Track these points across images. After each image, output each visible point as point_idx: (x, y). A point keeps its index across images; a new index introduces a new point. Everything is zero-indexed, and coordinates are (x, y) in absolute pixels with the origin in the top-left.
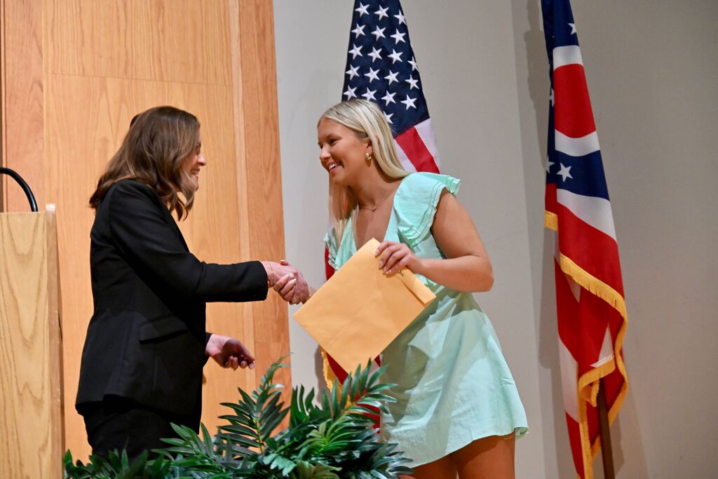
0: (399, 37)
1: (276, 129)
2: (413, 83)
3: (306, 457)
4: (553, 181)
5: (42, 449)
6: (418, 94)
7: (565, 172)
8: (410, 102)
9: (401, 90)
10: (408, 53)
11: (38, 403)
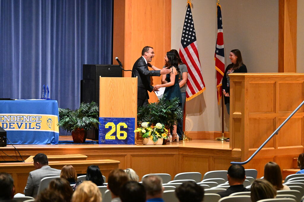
0: (192, 26)
1: (171, 38)
2: (194, 34)
3: (167, 110)
4: (216, 53)
5: (135, 108)
6: (195, 37)
7: (217, 51)
8: (193, 38)
9: (192, 36)
10: (193, 28)
11: (134, 102)
